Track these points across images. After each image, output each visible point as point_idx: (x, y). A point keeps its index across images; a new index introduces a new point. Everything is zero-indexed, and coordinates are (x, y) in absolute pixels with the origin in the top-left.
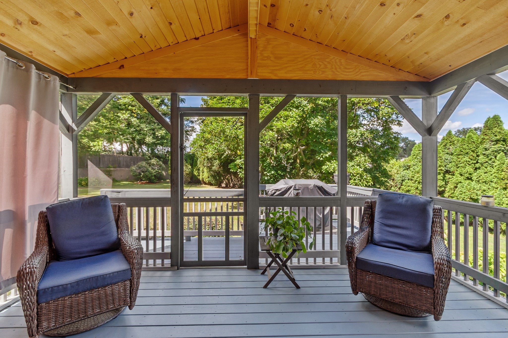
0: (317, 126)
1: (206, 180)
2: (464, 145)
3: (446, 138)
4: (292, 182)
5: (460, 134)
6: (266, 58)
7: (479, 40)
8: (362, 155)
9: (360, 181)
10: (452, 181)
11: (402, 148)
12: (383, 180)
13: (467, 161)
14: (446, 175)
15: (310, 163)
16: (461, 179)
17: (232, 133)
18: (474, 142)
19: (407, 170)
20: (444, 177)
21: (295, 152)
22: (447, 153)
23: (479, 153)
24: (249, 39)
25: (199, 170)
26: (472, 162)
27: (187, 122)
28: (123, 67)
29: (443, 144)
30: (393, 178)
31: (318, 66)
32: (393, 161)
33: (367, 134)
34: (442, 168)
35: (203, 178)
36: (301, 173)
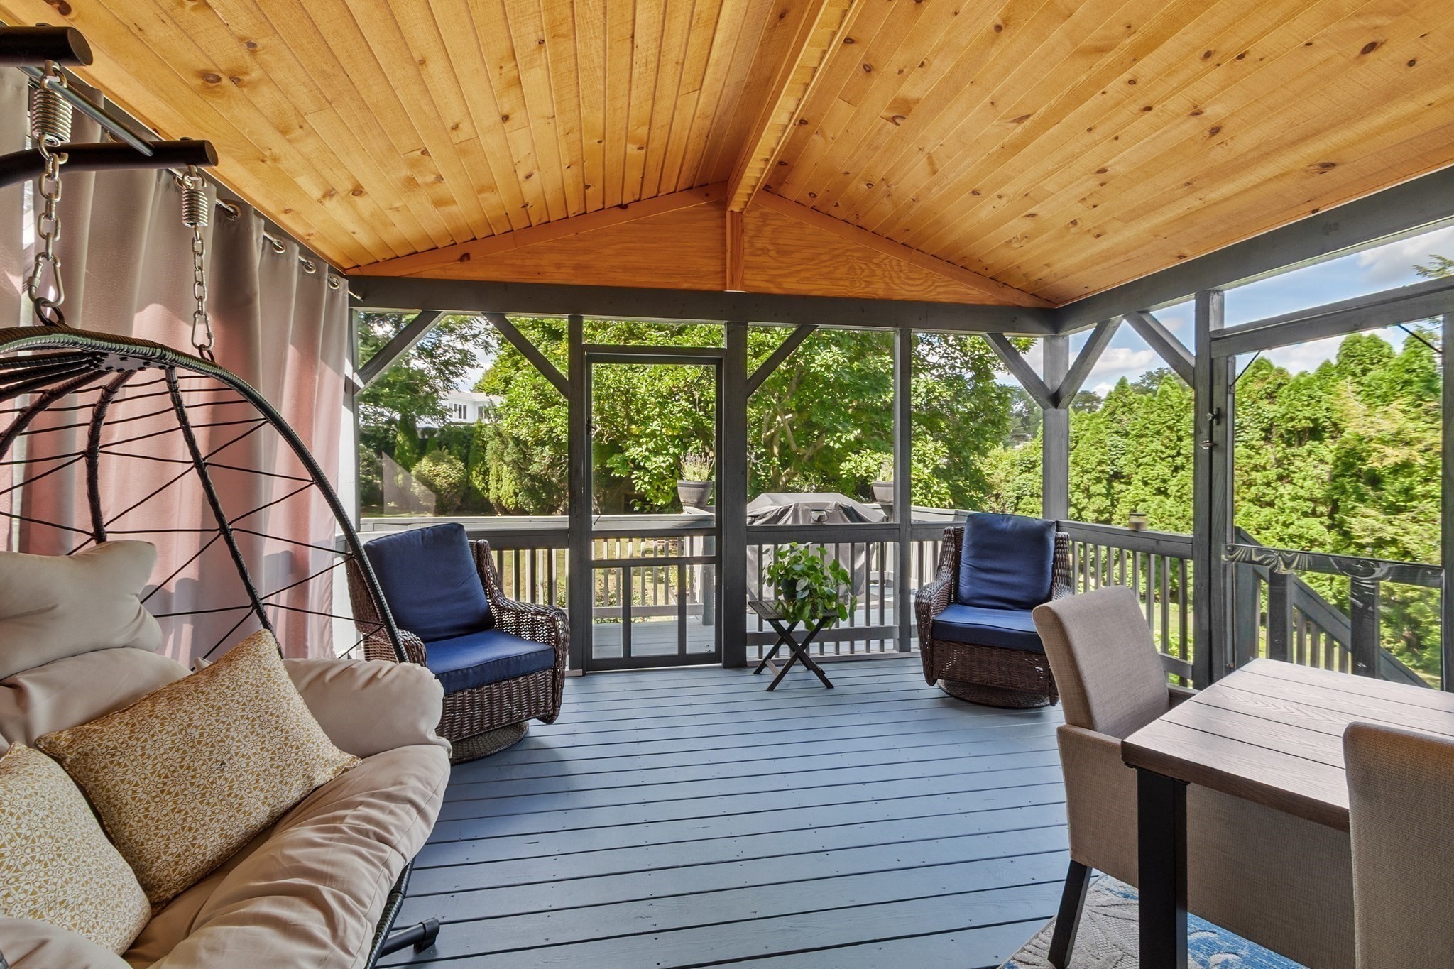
0: (828, 368)
1: (510, 502)
2: (1152, 412)
3: (1114, 396)
4: (787, 500)
5: (1152, 383)
6: (760, 252)
7: (1123, 258)
8: (929, 438)
9: (926, 497)
10: (1125, 497)
11: (1019, 414)
12: (972, 496)
13: (1157, 451)
14: (1115, 484)
15: (806, 457)
16: (1144, 492)
17: (620, 381)
18: (1172, 407)
19: (1029, 472)
20: (1110, 487)
21: (769, 429)
22: (1117, 432)
23: (1182, 433)
24: (728, 214)
25: (486, 472)
26: (1168, 452)
27: (448, 338)
28: (469, 258)
29: (1109, 410)
30: (995, 492)
31: (859, 272)
32: (997, 451)
33: (939, 389)
34: (1104, 467)
35: (499, 497)
36: (784, 479)
